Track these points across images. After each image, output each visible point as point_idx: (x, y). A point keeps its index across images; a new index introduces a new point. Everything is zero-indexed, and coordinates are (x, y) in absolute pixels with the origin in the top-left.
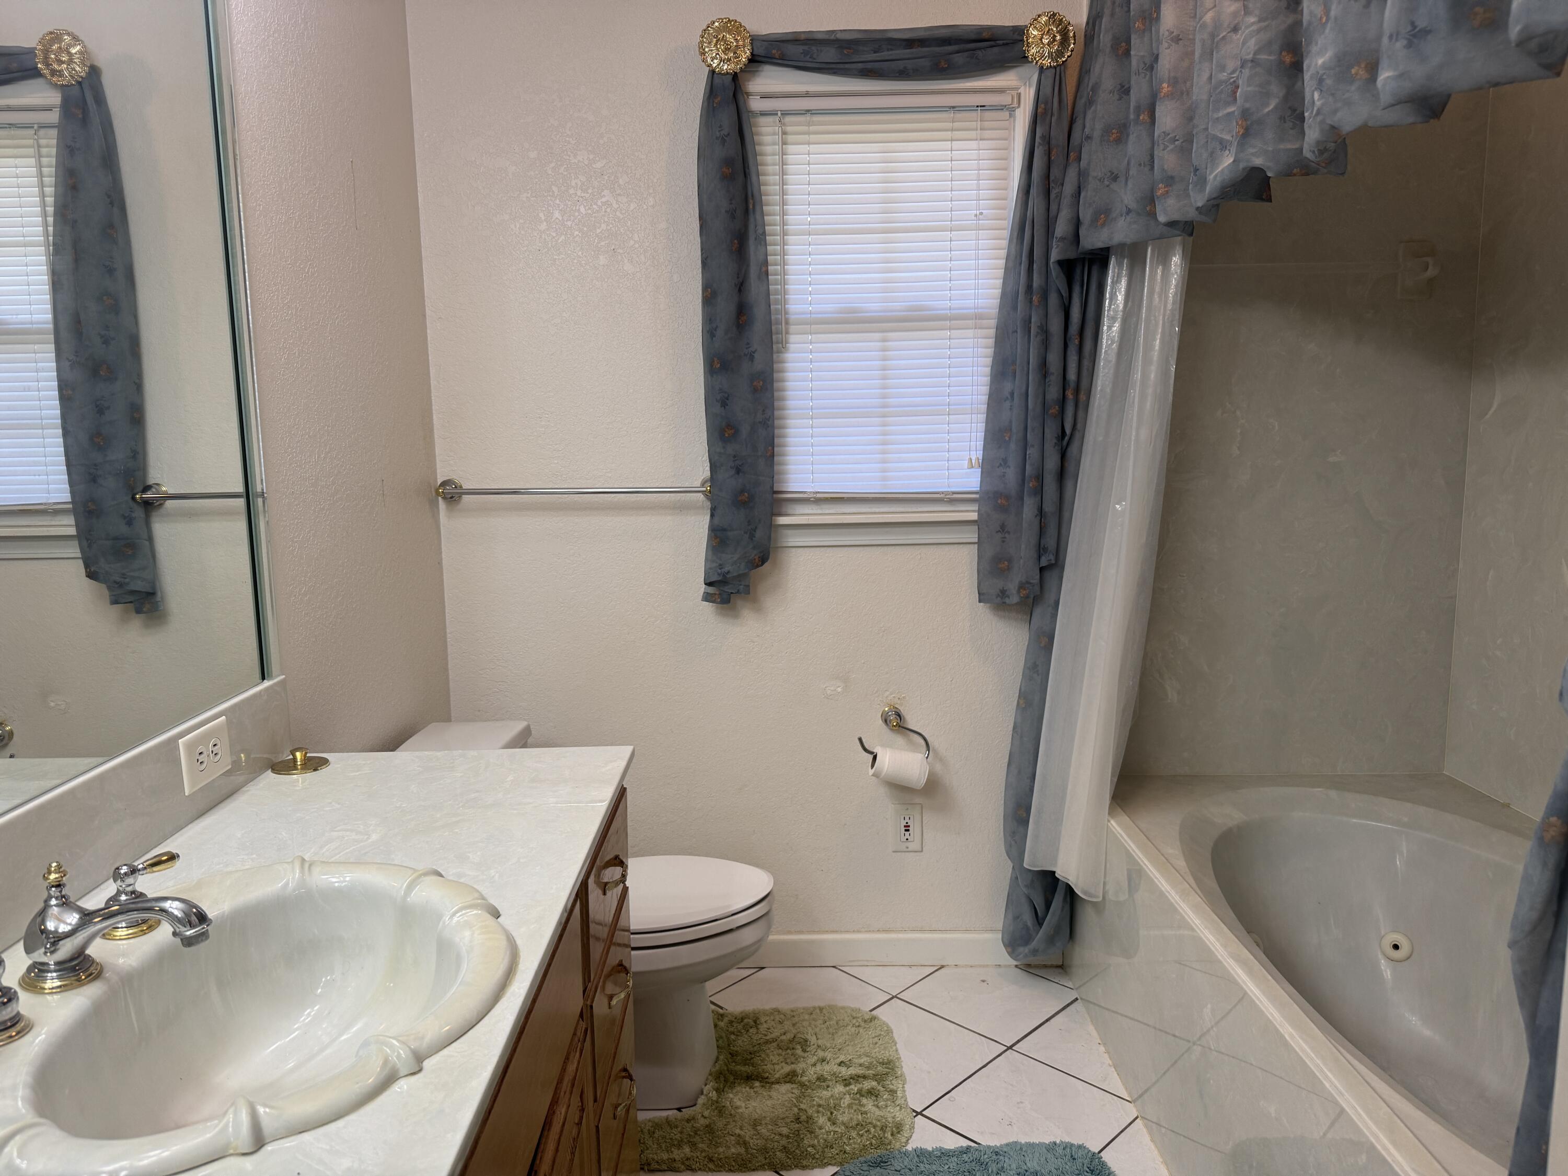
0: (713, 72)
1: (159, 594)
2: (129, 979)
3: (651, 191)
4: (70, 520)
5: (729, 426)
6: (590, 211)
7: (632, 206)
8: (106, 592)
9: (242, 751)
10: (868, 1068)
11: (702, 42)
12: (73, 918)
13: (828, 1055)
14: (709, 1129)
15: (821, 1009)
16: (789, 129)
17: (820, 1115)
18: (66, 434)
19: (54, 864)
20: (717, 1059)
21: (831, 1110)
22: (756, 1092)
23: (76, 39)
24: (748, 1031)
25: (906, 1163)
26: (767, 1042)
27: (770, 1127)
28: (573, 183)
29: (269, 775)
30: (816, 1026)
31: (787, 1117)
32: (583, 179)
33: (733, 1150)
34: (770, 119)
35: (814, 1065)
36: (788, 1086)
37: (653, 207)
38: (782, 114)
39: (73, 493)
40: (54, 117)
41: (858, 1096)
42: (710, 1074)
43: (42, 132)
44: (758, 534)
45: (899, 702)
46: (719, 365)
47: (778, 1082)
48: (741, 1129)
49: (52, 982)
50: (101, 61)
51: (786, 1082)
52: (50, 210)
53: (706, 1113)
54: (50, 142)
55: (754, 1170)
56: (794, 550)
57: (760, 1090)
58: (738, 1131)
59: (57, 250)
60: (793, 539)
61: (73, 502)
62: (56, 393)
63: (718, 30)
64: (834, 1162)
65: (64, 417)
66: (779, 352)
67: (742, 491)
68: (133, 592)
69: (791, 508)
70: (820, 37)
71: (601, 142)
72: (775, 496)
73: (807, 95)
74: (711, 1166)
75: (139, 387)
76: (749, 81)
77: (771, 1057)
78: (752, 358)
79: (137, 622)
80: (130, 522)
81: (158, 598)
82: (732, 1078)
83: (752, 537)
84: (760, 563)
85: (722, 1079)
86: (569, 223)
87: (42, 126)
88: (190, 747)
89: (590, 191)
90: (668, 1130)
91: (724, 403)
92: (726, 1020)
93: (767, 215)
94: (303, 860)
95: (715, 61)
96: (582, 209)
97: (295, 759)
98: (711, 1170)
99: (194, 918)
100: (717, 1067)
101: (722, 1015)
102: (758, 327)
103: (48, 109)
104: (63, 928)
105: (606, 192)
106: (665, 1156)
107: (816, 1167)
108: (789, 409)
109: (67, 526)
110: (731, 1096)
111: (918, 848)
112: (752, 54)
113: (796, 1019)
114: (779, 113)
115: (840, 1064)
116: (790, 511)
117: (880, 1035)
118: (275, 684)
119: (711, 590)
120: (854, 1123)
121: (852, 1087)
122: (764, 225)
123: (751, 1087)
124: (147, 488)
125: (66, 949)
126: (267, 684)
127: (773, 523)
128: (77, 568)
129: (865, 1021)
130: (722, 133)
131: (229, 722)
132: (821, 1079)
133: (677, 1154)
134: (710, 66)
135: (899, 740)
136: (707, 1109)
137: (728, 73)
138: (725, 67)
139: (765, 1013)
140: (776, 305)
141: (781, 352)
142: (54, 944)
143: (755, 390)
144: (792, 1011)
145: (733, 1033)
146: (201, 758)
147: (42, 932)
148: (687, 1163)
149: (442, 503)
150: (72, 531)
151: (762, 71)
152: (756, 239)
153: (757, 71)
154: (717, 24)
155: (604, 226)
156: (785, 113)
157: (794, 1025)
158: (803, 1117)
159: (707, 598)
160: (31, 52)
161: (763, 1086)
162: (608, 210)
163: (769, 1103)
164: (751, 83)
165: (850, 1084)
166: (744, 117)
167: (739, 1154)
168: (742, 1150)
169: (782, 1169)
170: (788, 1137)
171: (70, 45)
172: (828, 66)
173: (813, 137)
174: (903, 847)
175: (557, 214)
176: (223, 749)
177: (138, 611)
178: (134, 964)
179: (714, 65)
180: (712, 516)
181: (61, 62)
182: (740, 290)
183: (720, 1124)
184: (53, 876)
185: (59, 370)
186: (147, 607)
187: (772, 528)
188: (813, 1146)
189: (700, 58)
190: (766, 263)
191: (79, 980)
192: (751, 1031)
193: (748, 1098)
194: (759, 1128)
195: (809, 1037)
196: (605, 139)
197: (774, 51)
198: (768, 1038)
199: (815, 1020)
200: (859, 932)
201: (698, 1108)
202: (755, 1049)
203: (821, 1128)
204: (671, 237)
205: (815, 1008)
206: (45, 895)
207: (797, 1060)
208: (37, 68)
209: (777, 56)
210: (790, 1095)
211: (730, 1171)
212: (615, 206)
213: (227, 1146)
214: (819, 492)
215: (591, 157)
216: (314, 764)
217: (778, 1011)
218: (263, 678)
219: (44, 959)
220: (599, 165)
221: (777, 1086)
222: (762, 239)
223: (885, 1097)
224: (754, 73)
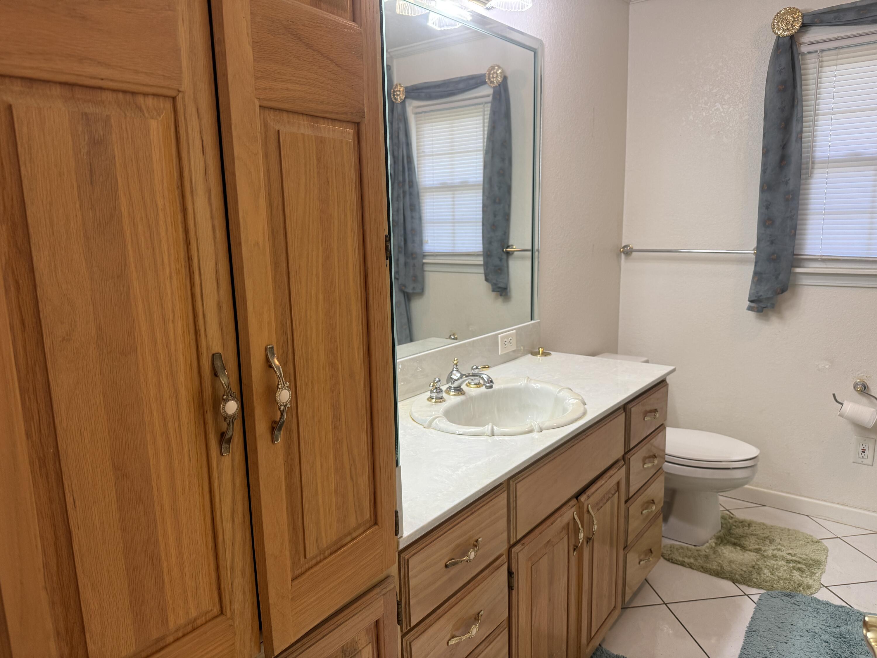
0: (778, 37)
1: (508, 289)
2: (472, 399)
3: (741, 101)
4: (481, 258)
5: (769, 219)
6: (707, 114)
7: (731, 109)
8: (491, 287)
9: (522, 346)
10: (804, 560)
11: (773, 23)
12: (459, 375)
13: (783, 548)
14: (707, 557)
15: (789, 530)
16: (824, 59)
17: (766, 569)
18: (483, 225)
19: (456, 359)
20: (720, 531)
21: (773, 570)
22: (736, 551)
23: (499, 67)
24: (743, 527)
25: (803, 600)
26: (752, 534)
27: (738, 565)
28: (701, 101)
29: (530, 355)
30: (782, 536)
31: (748, 565)
32: (706, 99)
33: (714, 567)
34: (813, 55)
35: (774, 550)
36: (755, 554)
37: (742, 108)
38: (820, 51)
39: (484, 248)
40: (490, 99)
41: (792, 568)
42: (714, 536)
43: (486, 105)
44: (781, 277)
45: (866, 378)
46: (766, 188)
47: (750, 551)
48: (722, 561)
49: (452, 392)
50: (508, 74)
51: (754, 552)
52: (486, 136)
53: (707, 551)
54: (488, 109)
55: (722, 578)
56: (806, 287)
57: (739, 551)
58: (720, 561)
59: (486, 153)
60: (805, 281)
61: (483, 252)
62: (481, 209)
63: (784, 14)
64: (765, 588)
65: (483, 218)
66: (807, 179)
67: (773, 254)
68: (499, 288)
69: (806, 264)
70: (844, 7)
71: (717, 79)
72: (795, 257)
73: (838, 39)
74: (702, 570)
75: (509, 206)
76: (802, 36)
77: (751, 540)
78: (787, 183)
79: (500, 300)
80: (501, 260)
81: (508, 290)
82: (725, 541)
83: (777, 278)
84: (780, 292)
85: (720, 540)
86: (697, 121)
87: (486, 103)
88: (502, 338)
89: (709, 104)
90: (686, 551)
91: (767, 208)
92: (733, 520)
93: (805, 107)
94: (529, 378)
95: (781, 31)
96: (704, 114)
97: (539, 352)
98: (701, 571)
99: (489, 382)
100: (719, 534)
101: (732, 518)
102: (792, 167)
103: (488, 96)
104: (456, 378)
105: (717, 104)
106: (681, 559)
107: (755, 588)
108: (810, 210)
109: (480, 261)
110: (723, 548)
111: (870, 463)
112: (802, 23)
113: (772, 530)
114: (819, 51)
115: (789, 554)
116: (806, 265)
117: (818, 549)
118: (536, 323)
119: (753, 305)
120: (784, 577)
121: (790, 564)
122: (802, 112)
123: (735, 548)
124: (508, 247)
125: (456, 384)
126: (533, 322)
127: (792, 271)
128: (483, 277)
129: (813, 541)
130: (780, 68)
131: (516, 332)
132: (774, 556)
133: (686, 560)
134: (777, 34)
135: (864, 400)
136: (708, 549)
137: (787, 36)
138: (786, 33)
139: (756, 523)
140: (807, 154)
141: (808, 179)
142: (454, 382)
143: (787, 200)
144: (772, 526)
145: (735, 526)
146: (506, 343)
147: (451, 378)
148: (690, 565)
149: (623, 256)
150: (482, 263)
151: (810, 30)
152: (796, 120)
153: (807, 31)
154: (783, 11)
155: (714, 121)
156: (822, 51)
157: (770, 532)
158: (757, 567)
159: (750, 308)
160: (484, 75)
161: (741, 550)
162: (717, 113)
163: (742, 557)
164: (803, 38)
165: (790, 563)
166: (796, 56)
167: (717, 569)
168: (719, 568)
169: (736, 583)
170: (745, 572)
171: (497, 70)
172: (848, 22)
173: (839, 62)
174: (860, 461)
175: (691, 117)
176: (514, 342)
177: (501, 295)
178: (474, 394)
179: (779, 33)
180: (755, 266)
181: (493, 78)
182: (783, 148)
183: (713, 556)
184: (455, 362)
185: (483, 200)
186: (504, 294)
187: (790, 274)
188: (757, 579)
189: (772, 31)
190: (801, 132)
191: (459, 393)
192: (745, 528)
193: (732, 552)
194: (731, 564)
195: (776, 539)
196: (719, 78)
197: (816, 20)
198: (753, 533)
199: (783, 533)
200: (825, 501)
201: (704, 547)
202: (744, 535)
203: (764, 574)
204: (750, 123)
205: (785, 529)
206: (453, 368)
207: (765, 545)
208: (485, 81)
209: (818, 22)
210: (754, 557)
211: (710, 574)
212: (722, 110)
213: (485, 433)
214: (824, 256)
215: (711, 87)
216: (545, 354)
217: (764, 524)
218: (532, 319)
219: (451, 385)
220: (715, 91)
221: (749, 552)
222: (800, 120)
223: (807, 573)
224: (805, 32)
